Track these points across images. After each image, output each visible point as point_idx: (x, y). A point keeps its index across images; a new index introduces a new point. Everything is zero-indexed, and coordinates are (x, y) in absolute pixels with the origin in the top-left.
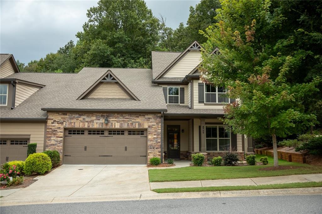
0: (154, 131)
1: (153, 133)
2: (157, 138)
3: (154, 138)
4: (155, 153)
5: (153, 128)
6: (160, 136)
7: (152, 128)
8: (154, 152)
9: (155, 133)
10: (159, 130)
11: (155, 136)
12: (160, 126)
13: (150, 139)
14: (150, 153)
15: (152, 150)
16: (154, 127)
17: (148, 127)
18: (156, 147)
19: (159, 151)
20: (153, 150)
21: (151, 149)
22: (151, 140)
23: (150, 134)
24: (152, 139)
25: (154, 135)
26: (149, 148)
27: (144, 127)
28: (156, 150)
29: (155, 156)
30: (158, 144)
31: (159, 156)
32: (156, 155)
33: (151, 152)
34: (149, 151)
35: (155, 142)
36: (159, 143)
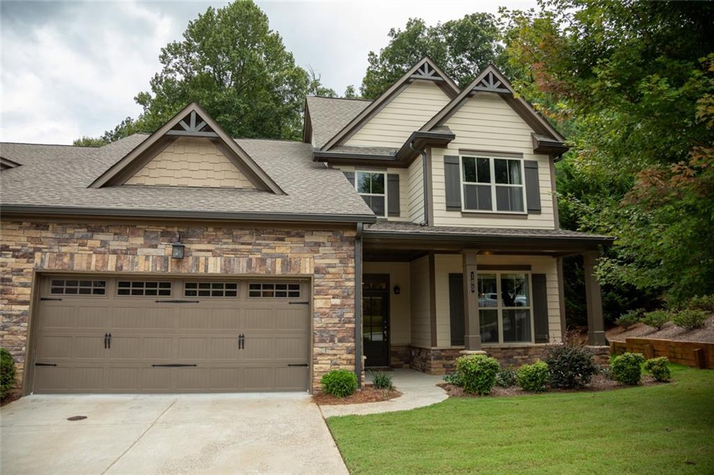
0: (333, 284)
1: (330, 292)
2: (342, 306)
3: (334, 306)
4: (335, 355)
5: (330, 276)
6: (352, 302)
7: (327, 276)
8: (334, 352)
9: (337, 292)
10: (349, 280)
11: (337, 301)
12: (352, 270)
13: (322, 310)
14: (321, 354)
15: (326, 345)
16: (331, 270)
17: (312, 272)
18: (340, 335)
19: (347, 348)
20: (331, 344)
21: (322, 341)
22: (324, 314)
23: (319, 293)
24: (327, 311)
25: (333, 298)
26: (317, 339)
27: (303, 272)
28: (340, 344)
29: (335, 364)
30: (346, 325)
31: (350, 364)
32: (339, 362)
33: (323, 351)
34: (316, 350)
35: (337, 320)
36: (350, 322)
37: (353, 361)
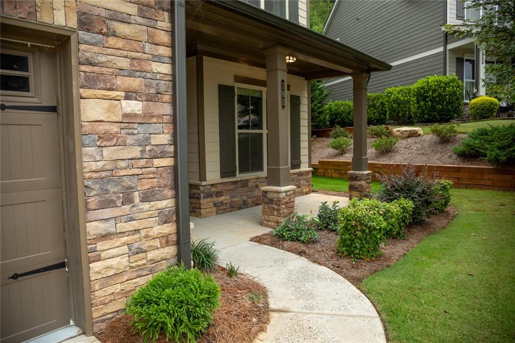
0: (124, 63)
1: (119, 81)
2: (146, 118)
3: (129, 119)
4: (137, 231)
5: (120, 43)
6: (167, 109)
7: (112, 41)
8: (134, 225)
9: (135, 83)
10: (158, 59)
11: (135, 107)
12: (165, 38)
13: (102, 128)
14: (105, 237)
15: (116, 212)
16: (122, 29)
17: (73, 23)
18: (146, 185)
19: (161, 211)
20: (127, 207)
21: (107, 204)
22: (106, 137)
23: (91, 82)
24: (115, 129)
25: (127, 98)
26: (93, 202)
27: (44, 18)
28: (146, 206)
29: (140, 251)
30: (157, 162)
31: (167, 243)
32: (145, 245)
33: (109, 227)
34: (93, 228)
35: (136, 152)
36: (163, 155)
37: (174, 238)
